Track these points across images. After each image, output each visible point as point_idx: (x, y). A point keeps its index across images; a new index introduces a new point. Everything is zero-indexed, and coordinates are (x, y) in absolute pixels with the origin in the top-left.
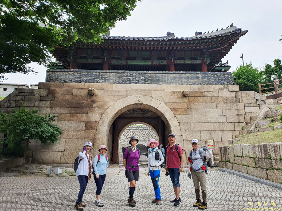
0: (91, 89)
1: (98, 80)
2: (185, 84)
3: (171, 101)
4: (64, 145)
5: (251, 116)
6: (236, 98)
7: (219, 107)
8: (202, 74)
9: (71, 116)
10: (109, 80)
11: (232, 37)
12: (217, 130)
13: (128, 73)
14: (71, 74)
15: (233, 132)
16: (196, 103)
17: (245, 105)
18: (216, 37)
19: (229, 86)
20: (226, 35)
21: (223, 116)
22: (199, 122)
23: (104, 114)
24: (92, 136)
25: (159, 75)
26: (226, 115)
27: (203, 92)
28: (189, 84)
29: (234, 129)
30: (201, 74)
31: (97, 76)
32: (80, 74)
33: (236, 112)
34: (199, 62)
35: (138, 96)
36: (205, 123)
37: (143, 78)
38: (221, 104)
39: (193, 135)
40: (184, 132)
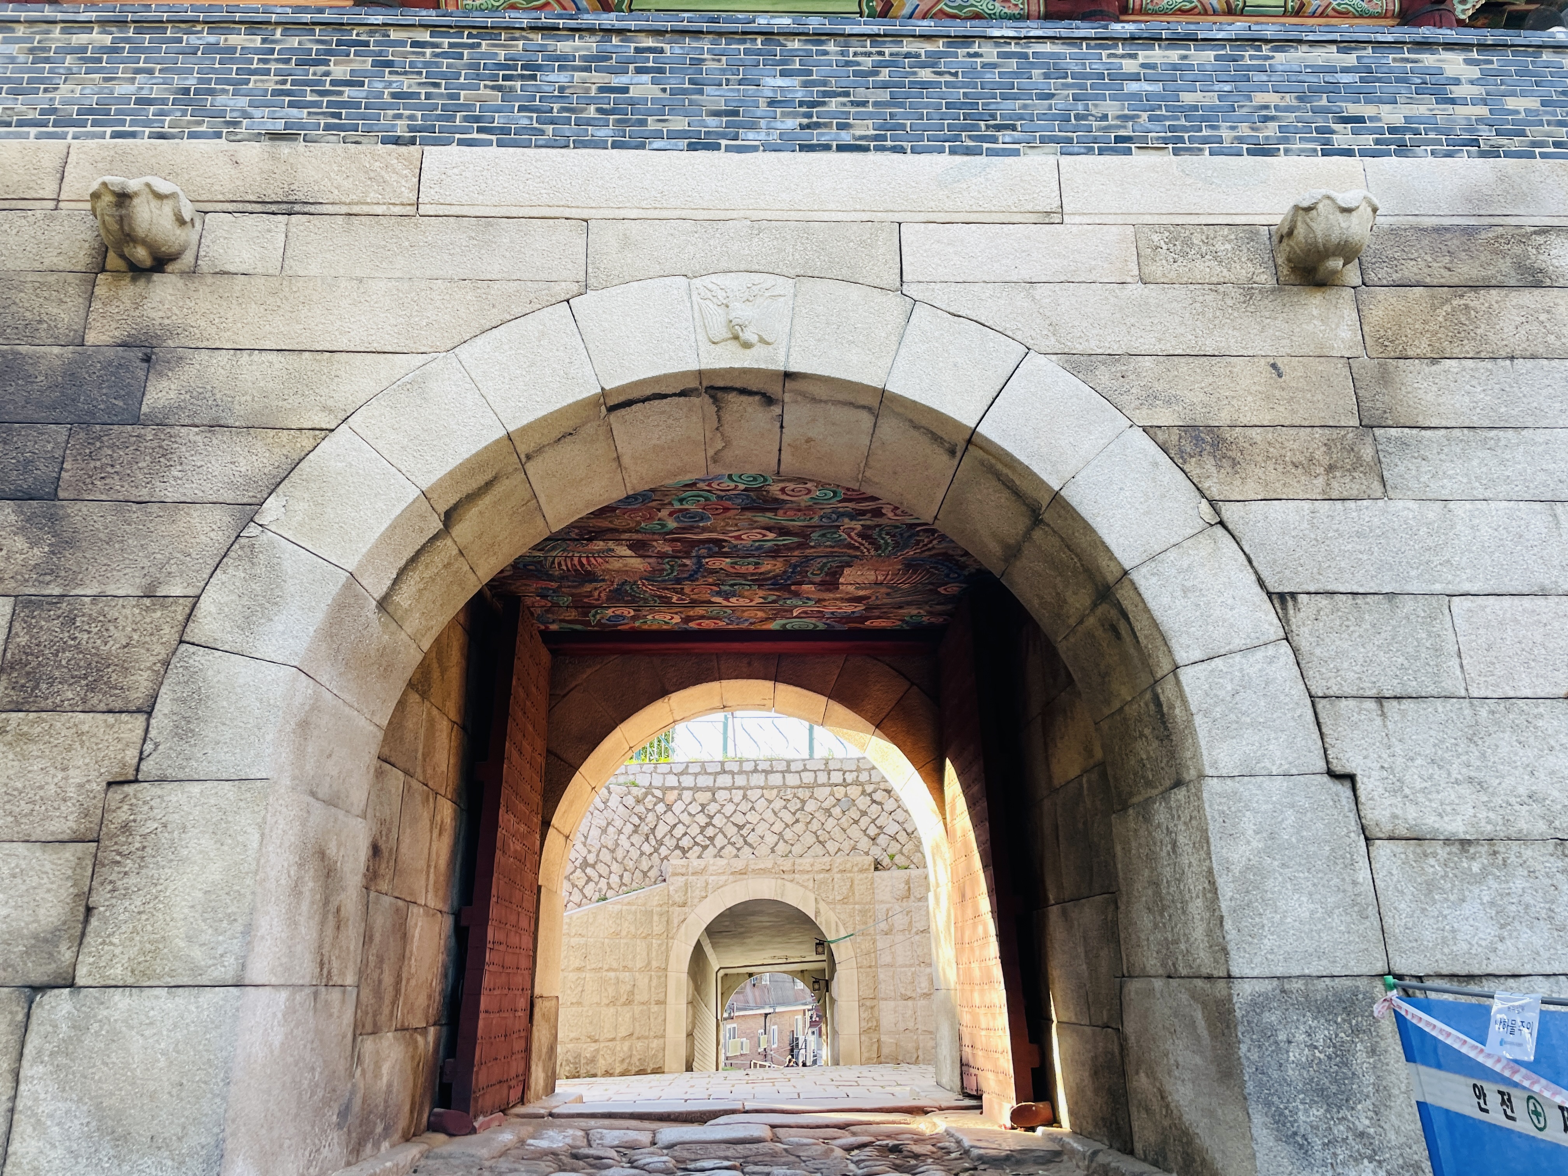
0: (118, 183)
1: (242, 102)
2: (1300, 153)
3: (1147, 343)
8: (1484, 47)
10: (375, 105)
16: (1470, 363)
22: (1545, 592)
23: (273, 508)
25: (976, 55)
27: (1528, 235)
28: (1349, 153)
35: (734, 283)
37: (792, 82)
39: (1483, 755)
40: (1355, 726)
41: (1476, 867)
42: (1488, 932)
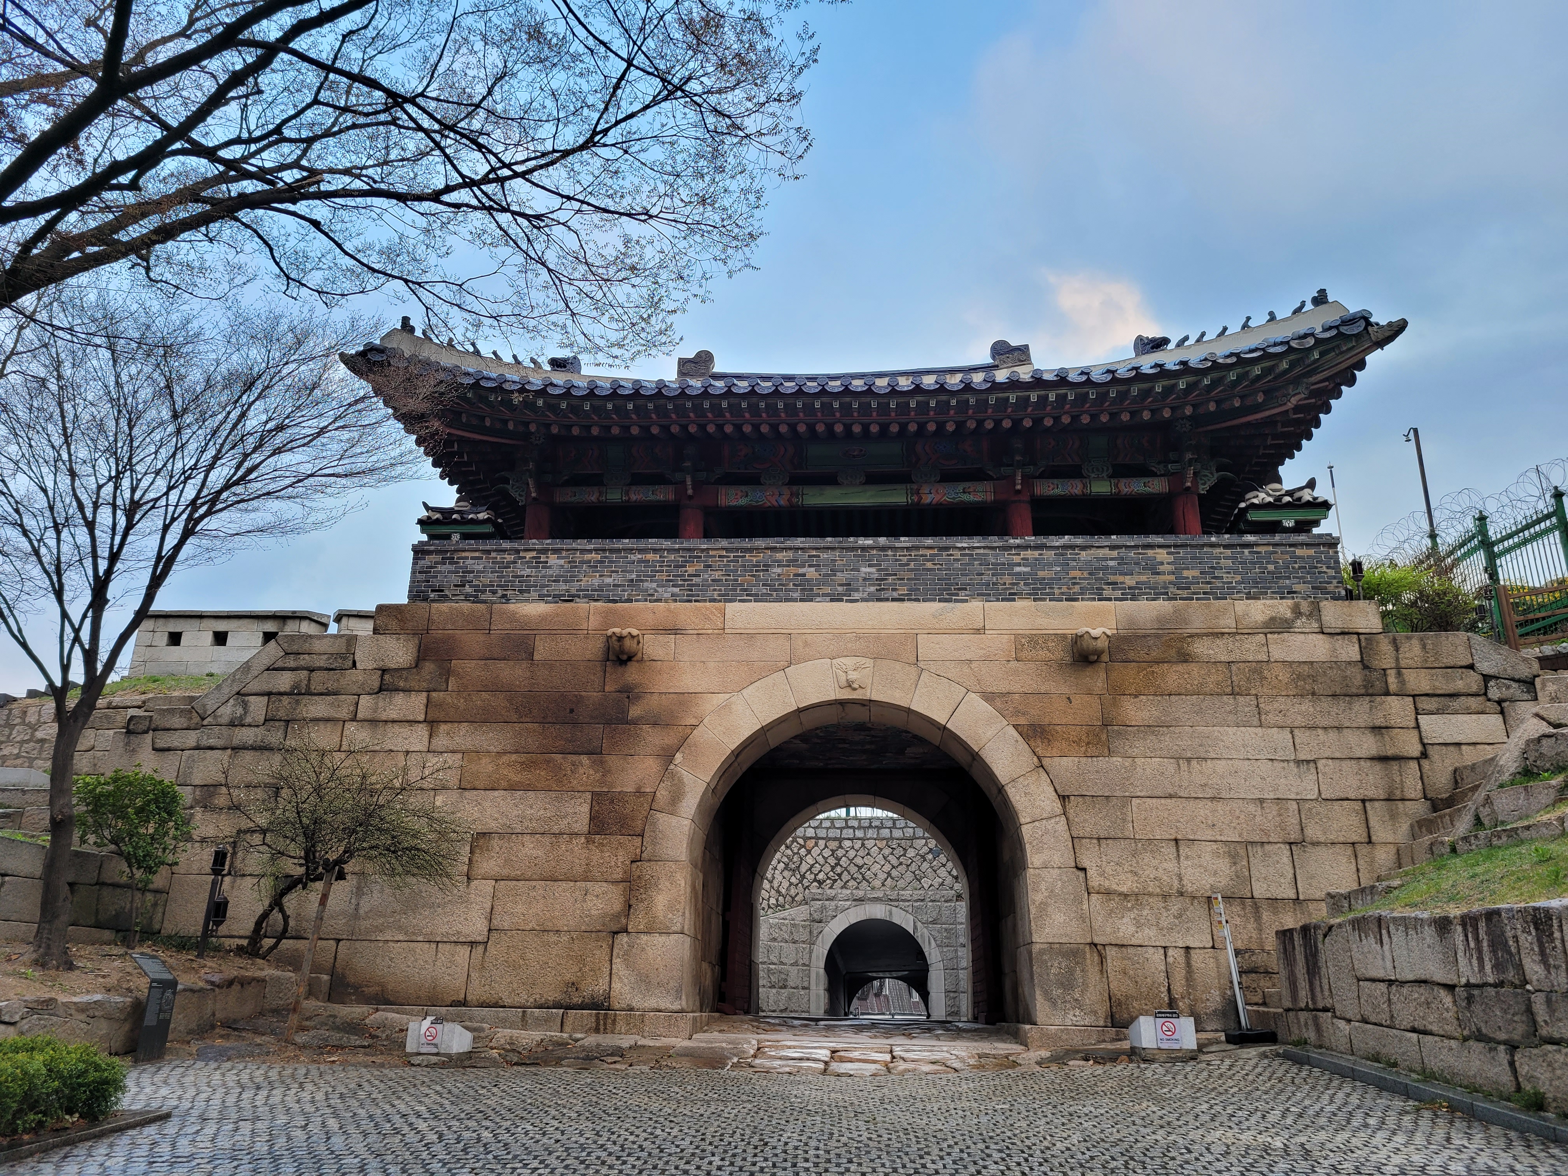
0: (617, 630)
1: (654, 585)
2: (1088, 599)
3: (1016, 688)
4: (489, 910)
5: (1457, 765)
6: (1366, 667)
7: (1271, 718)
8: (1176, 546)
9: (522, 763)
10: (705, 586)
11: (1322, 354)
12: (1271, 840)
13: (797, 549)
14: (527, 562)
15: (1363, 850)
16: (1151, 697)
17: (1420, 706)
18: (1240, 360)
19: (1322, 604)
20: (1291, 350)
21: (1298, 762)
22: (1171, 797)
23: (679, 757)
24: (619, 864)
25: (951, 555)
26: (1314, 761)
27: (1184, 638)
28: (1110, 599)
29: (1365, 834)
30: (1169, 546)
31: (649, 567)
32: (569, 562)
33: (1369, 745)
34: (1157, 486)
35: (849, 662)
36: (1201, 804)
37: (873, 570)
38: (1281, 703)
39: (1137, 863)
40: (1088, 850)
41: (1129, 905)
42: (1132, 929)
